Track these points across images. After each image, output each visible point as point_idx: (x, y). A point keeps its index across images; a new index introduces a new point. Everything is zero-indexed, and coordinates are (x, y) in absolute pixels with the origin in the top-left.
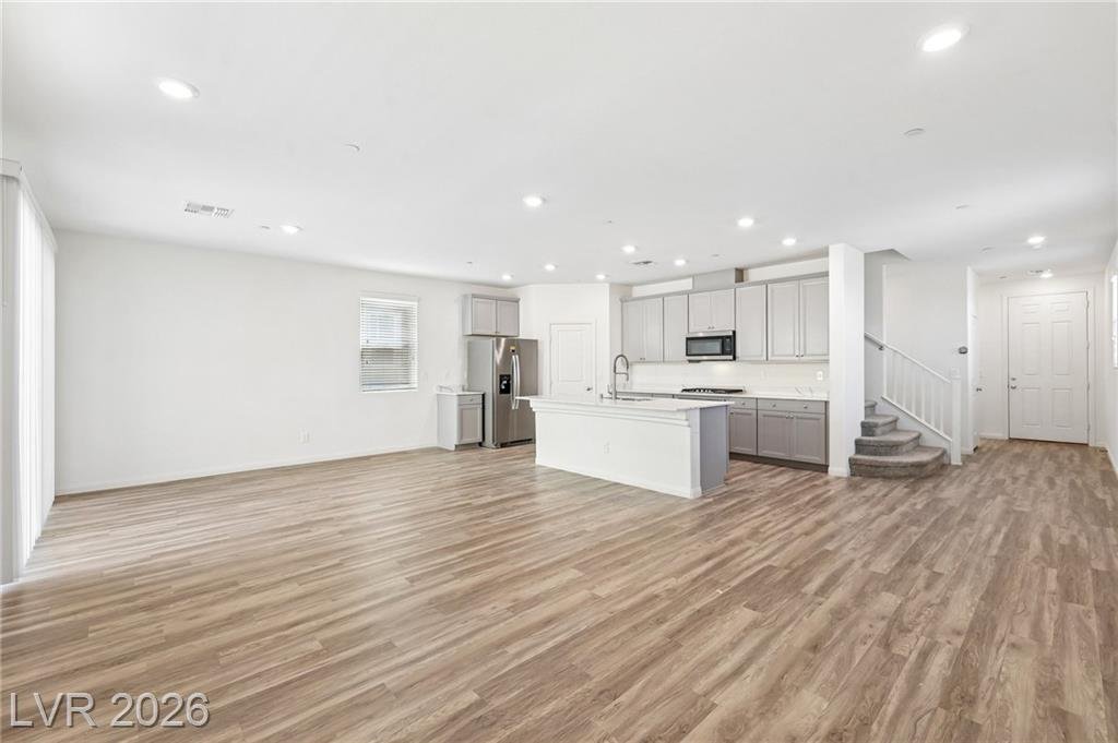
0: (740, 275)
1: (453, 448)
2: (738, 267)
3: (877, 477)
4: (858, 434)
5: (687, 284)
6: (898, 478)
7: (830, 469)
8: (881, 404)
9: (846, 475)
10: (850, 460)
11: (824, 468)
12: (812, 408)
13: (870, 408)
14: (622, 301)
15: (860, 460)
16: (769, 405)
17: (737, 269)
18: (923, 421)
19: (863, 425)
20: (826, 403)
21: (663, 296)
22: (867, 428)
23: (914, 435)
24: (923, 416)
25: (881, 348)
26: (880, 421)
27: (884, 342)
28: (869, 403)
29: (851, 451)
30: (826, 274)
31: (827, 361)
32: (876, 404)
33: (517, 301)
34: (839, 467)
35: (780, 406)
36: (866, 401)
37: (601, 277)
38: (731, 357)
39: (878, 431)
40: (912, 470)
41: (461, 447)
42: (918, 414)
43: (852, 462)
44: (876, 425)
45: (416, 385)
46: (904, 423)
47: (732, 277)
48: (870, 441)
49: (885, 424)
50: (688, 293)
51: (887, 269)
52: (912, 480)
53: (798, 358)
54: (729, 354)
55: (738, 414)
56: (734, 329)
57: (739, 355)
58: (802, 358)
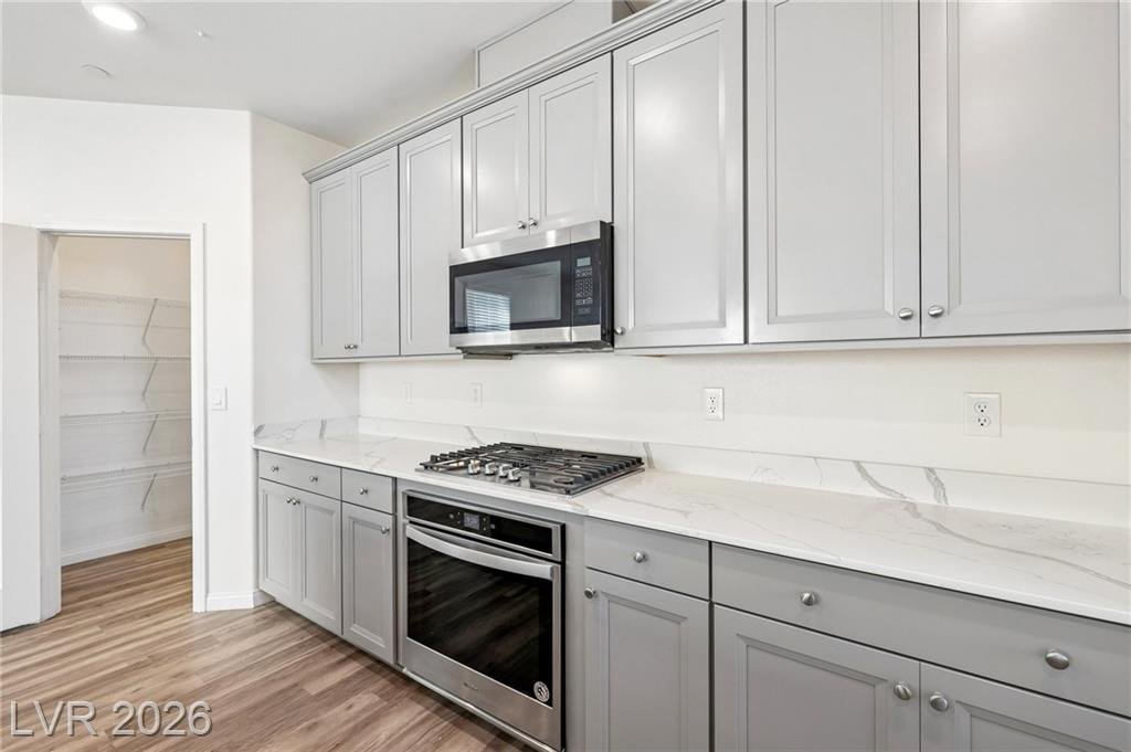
14: (311, 179)
38: (594, 333)
53: (911, 328)
54: (587, 321)
55: (612, 599)
56: (608, 220)
57: (630, 325)
58: (942, 327)
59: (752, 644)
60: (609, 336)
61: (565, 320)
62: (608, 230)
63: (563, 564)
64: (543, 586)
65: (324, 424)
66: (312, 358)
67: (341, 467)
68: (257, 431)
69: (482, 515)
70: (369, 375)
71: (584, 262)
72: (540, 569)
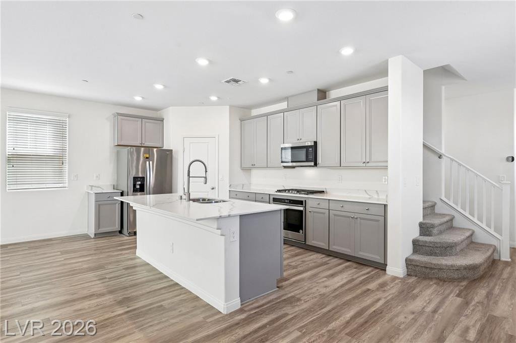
0: (322, 94)
1: (93, 236)
2: (320, 88)
3: (431, 279)
4: (415, 233)
5: (283, 105)
6: (452, 280)
7: (388, 268)
8: (439, 204)
9: (402, 276)
10: (406, 260)
11: (382, 267)
12: (373, 210)
13: (429, 209)
14: (241, 121)
15: (416, 261)
16: (338, 207)
17: (319, 90)
18: (475, 220)
19: (421, 225)
20: (385, 206)
21: (267, 115)
22: (425, 229)
23: (468, 234)
24: (476, 215)
25: (440, 157)
26: (436, 221)
27: (443, 151)
28: (427, 205)
29: (408, 251)
30: (385, 89)
31: (386, 168)
32: (436, 203)
33: (162, 120)
34: (396, 268)
35: (347, 207)
36: (424, 202)
37: (214, 98)
38: (312, 164)
39: (435, 231)
40: (464, 273)
41: (98, 235)
42: (472, 214)
43: (409, 262)
44: (433, 226)
45: (66, 185)
46: (459, 222)
47: (315, 96)
48: (426, 242)
49: (441, 224)
50: (283, 111)
51: (445, 89)
52: (464, 283)
53: (364, 165)
54: (311, 161)
55: (314, 212)
56: (315, 140)
57: (320, 162)
58: (368, 165)
59: (335, 215)
60: (316, 165)
61: (307, 161)
62: (316, 143)
63: (305, 207)
64: (301, 211)
65: (243, 185)
66: (241, 167)
67: (256, 193)
68: (230, 186)
69: (289, 200)
70: (254, 172)
71: (311, 149)
72: (301, 209)
